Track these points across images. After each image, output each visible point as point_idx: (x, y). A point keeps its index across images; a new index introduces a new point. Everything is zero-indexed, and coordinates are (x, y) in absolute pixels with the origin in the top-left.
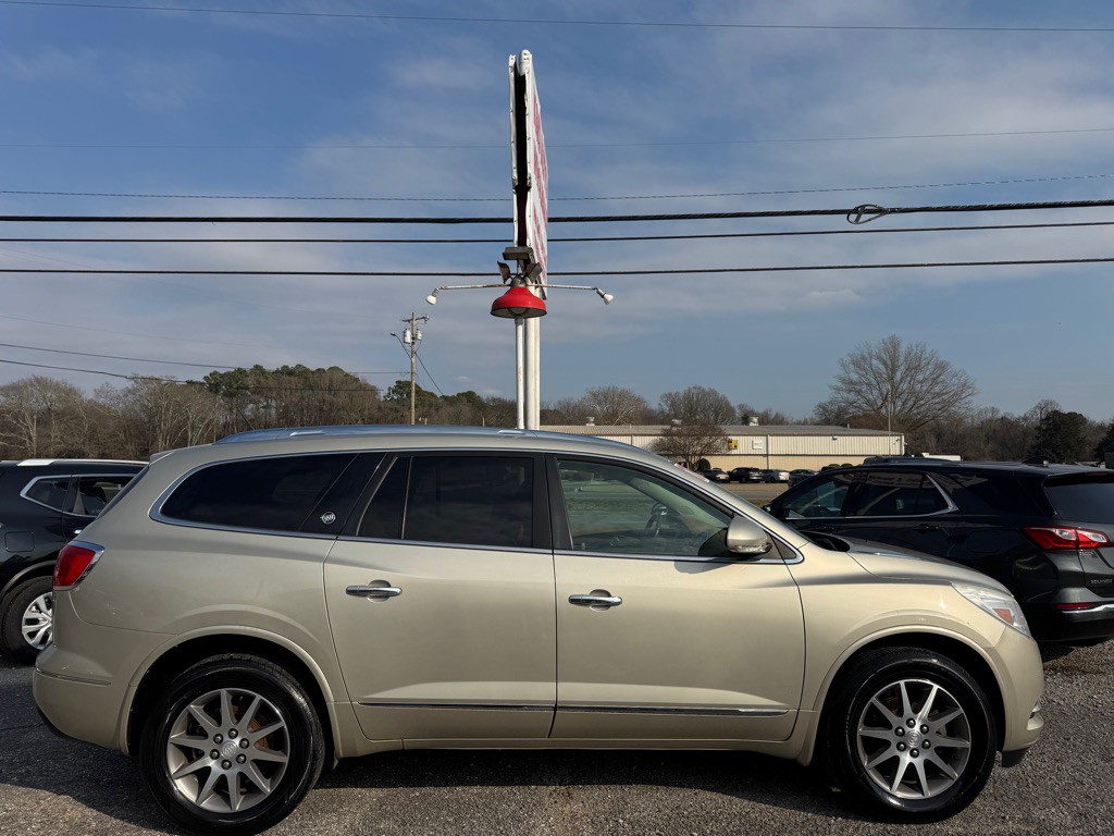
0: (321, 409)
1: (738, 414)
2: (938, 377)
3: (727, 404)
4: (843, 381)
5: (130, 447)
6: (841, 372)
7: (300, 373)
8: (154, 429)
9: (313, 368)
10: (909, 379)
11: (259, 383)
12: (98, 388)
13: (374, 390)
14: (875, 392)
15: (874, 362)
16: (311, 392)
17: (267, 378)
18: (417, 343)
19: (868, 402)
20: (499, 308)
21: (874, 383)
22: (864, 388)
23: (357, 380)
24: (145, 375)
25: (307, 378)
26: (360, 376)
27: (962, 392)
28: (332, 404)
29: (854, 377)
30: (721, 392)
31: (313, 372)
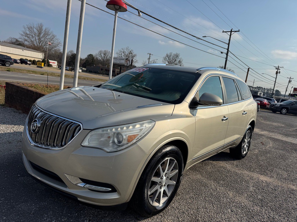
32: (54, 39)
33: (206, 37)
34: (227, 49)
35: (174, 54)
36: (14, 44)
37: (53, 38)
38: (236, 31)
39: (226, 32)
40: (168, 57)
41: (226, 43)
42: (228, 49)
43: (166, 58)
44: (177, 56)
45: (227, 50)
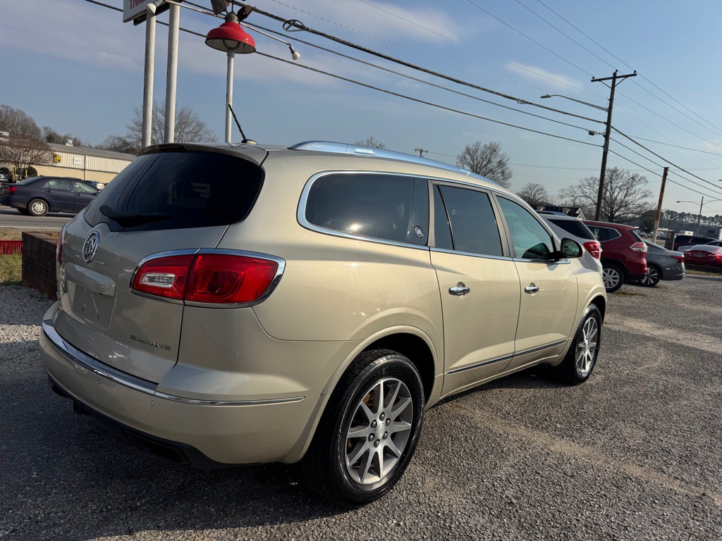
32: (201, 132)
33: (550, 96)
34: (605, 123)
35: (486, 146)
36: (120, 151)
37: (198, 132)
38: (626, 76)
39: (600, 80)
40: (469, 154)
41: (603, 109)
42: (608, 124)
43: (465, 158)
44: (493, 150)
45: (606, 126)
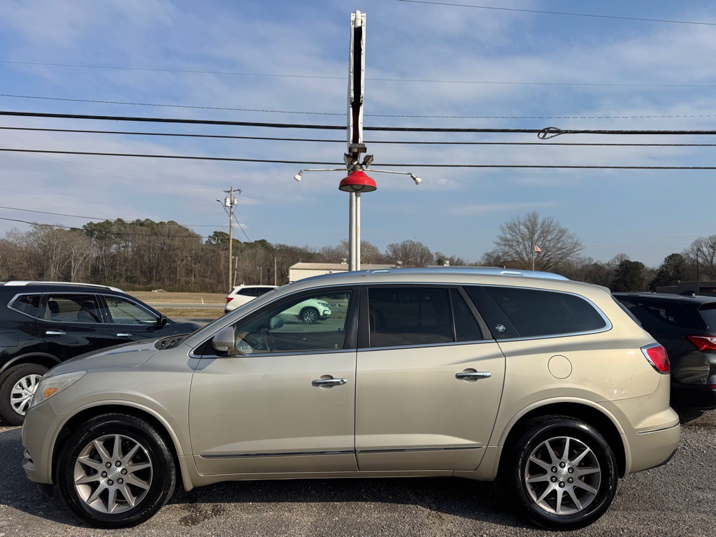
0: (162, 249)
1: (435, 258)
2: (560, 238)
3: (429, 252)
4: (502, 239)
5: (31, 272)
6: (501, 234)
7: (148, 224)
8: (48, 259)
9: (157, 221)
10: (542, 239)
11: (120, 230)
12: (9, 231)
13: (198, 237)
14: (521, 247)
15: (522, 227)
16: (156, 237)
17: (126, 227)
18: (234, 206)
19: (517, 253)
20: (345, 185)
21: (521, 241)
22: (515, 243)
23: (187, 230)
24: (42, 223)
25: (153, 228)
26: (189, 228)
27: (574, 248)
28: (169, 246)
29: (509, 237)
30: (425, 244)
31: (157, 224)
32: (563, 238)
